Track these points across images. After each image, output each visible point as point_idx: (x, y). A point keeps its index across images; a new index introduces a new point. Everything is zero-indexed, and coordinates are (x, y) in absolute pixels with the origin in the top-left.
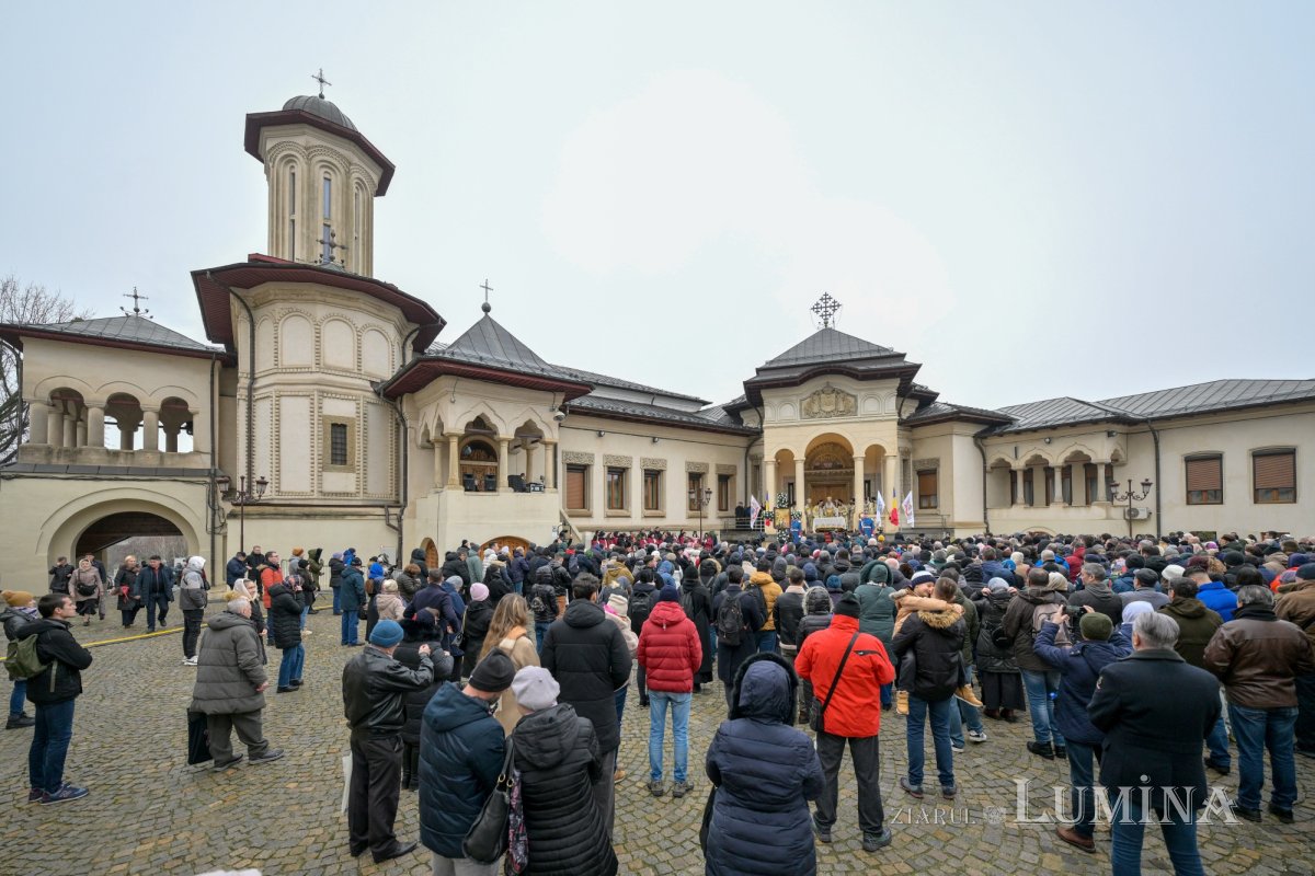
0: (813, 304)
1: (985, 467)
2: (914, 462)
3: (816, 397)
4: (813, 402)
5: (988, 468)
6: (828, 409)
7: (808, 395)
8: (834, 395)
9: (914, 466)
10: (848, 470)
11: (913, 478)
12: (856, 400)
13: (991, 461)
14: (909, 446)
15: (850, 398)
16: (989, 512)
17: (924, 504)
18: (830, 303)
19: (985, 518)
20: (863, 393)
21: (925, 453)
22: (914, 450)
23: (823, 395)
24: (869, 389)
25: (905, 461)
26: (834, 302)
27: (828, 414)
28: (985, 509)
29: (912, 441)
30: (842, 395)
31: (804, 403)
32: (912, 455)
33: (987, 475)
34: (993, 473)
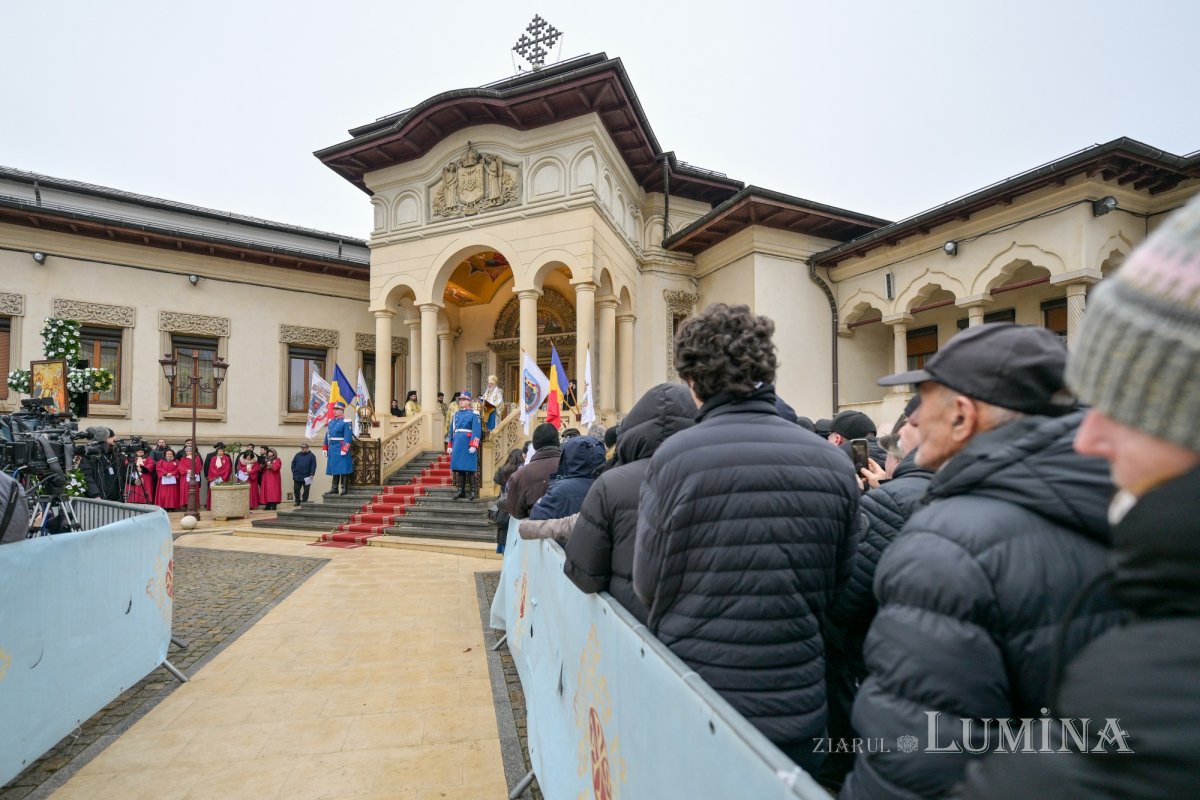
0: (515, 41)
1: (835, 325)
3: (450, 176)
4: (446, 187)
5: (843, 327)
6: (470, 197)
7: (439, 173)
8: (479, 167)
10: (565, 335)
12: (520, 174)
13: (847, 311)
15: (509, 171)
18: (543, 32)
20: (533, 158)
23: (461, 171)
24: (541, 147)
26: (551, 29)
27: (472, 209)
29: (698, 280)
30: (493, 166)
31: (434, 191)
32: (694, 307)
33: (841, 342)
34: (849, 337)
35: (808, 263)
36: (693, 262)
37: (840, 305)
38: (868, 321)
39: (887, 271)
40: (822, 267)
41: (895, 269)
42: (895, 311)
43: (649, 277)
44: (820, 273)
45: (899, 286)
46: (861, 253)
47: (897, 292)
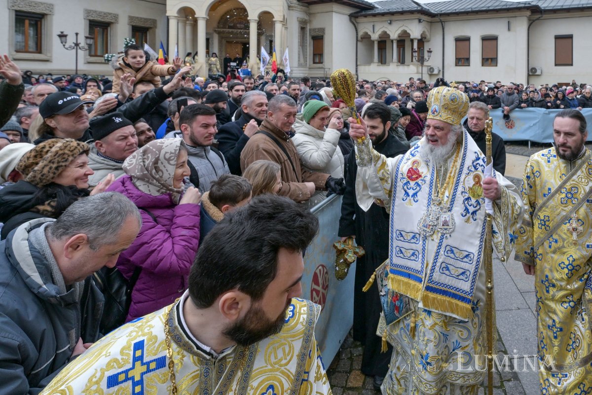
1: (357, 37)
2: (310, 30)
5: (359, 38)
9: (310, 32)
11: (309, 42)
13: (361, 33)
14: (306, 18)
16: (359, 68)
17: (317, 60)
19: (357, 71)
21: (317, 23)
22: (310, 21)
25: (303, 29)
28: (357, 65)
29: (310, 14)
32: (308, 24)
33: (359, 43)
34: (361, 41)
35: (349, 16)
36: (308, 7)
37: (359, 30)
38: (366, 38)
39: (372, 24)
40: (353, 18)
41: (375, 23)
42: (375, 37)
43: (291, 12)
44: (353, 19)
45: (376, 29)
46: (365, 16)
47: (376, 31)
